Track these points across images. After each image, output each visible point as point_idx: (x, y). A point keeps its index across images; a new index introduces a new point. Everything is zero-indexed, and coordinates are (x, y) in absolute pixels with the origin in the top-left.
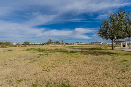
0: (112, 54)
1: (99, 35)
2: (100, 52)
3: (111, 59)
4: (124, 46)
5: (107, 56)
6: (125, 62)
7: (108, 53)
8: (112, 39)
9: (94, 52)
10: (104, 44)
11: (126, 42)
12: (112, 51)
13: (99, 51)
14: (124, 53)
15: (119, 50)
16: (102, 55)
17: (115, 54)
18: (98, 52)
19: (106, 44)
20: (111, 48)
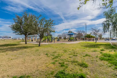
0: (28, 47)
1: (13, 30)
2: (17, 48)
3: (30, 51)
4: (32, 41)
5: (25, 50)
6: (38, 51)
7: (24, 47)
8: (26, 35)
9: (10, 48)
10: (15, 39)
11: (34, 38)
12: (26, 45)
13: (15, 46)
14: (34, 45)
15: (30, 44)
16: (21, 50)
17: (30, 47)
18: (14, 48)
19: (16, 39)
20: (24, 43)
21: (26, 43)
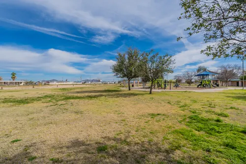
8: (129, 78)
21: (130, 89)
